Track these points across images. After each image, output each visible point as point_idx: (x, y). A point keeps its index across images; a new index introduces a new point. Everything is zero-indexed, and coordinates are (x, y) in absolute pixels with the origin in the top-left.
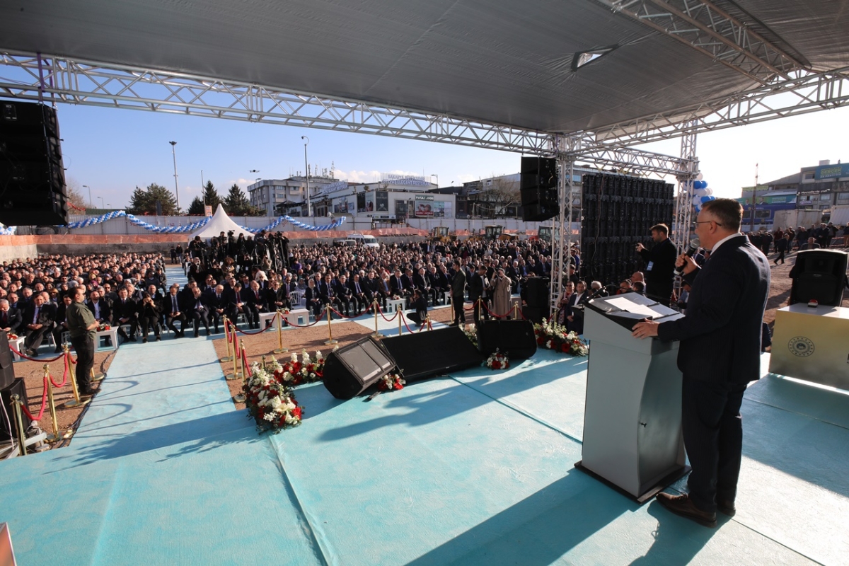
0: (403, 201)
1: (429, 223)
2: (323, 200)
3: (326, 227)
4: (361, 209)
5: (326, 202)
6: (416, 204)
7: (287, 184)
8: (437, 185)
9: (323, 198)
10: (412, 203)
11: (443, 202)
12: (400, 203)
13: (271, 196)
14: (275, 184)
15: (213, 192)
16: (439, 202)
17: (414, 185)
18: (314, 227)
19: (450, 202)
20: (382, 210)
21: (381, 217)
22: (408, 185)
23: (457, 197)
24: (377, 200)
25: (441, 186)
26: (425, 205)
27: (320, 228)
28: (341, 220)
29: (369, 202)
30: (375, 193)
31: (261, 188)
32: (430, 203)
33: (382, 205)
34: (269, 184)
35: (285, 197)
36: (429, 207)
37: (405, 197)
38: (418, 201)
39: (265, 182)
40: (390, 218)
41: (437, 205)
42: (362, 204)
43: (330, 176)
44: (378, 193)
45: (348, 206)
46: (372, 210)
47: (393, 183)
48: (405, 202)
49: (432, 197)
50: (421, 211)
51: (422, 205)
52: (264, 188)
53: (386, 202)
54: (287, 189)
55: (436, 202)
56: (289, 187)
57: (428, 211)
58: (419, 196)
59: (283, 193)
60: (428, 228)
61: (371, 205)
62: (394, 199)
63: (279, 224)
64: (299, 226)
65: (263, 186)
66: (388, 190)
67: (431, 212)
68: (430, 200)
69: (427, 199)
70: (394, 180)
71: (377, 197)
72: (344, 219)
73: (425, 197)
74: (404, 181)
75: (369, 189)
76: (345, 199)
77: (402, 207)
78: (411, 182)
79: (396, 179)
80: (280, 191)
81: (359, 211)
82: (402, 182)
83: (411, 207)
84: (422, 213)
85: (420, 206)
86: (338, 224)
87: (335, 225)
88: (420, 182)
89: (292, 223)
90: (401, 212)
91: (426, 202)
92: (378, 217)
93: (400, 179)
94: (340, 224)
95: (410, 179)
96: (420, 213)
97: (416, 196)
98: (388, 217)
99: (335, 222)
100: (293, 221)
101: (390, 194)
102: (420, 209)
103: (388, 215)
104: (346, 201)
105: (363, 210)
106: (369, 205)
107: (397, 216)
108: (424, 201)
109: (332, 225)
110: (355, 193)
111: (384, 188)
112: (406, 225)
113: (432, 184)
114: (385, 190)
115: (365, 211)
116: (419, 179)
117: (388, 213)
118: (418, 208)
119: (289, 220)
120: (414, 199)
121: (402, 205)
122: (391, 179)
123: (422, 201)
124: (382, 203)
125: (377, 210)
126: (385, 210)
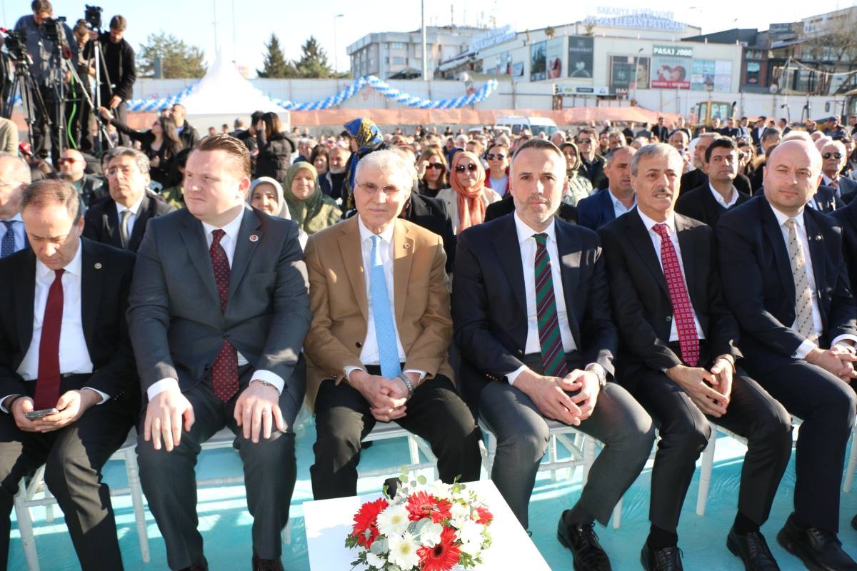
0: (624, 59)
1: (682, 103)
2: (468, 61)
3: (453, 103)
4: (538, 75)
6: (655, 66)
7: (411, 39)
8: (700, 29)
9: (467, 58)
10: (644, 61)
11: (713, 62)
12: (619, 63)
13: (383, 61)
14: (389, 39)
15: (279, 52)
16: (704, 61)
17: (650, 29)
18: (427, 102)
19: (728, 61)
20: (580, 75)
21: (578, 90)
22: (636, 28)
23: (745, 51)
24: (571, 54)
25: (703, 33)
26: (673, 66)
27: (441, 105)
28: (486, 88)
29: (554, 60)
30: (566, 42)
31: (367, 47)
32: (685, 64)
33: (580, 66)
34: (379, 40)
35: (407, 63)
36: (682, 71)
37: (629, 50)
38: (658, 58)
39: (373, 36)
40: (597, 92)
41: (699, 67)
42: (539, 66)
44: (573, 41)
45: (512, 69)
46: (558, 75)
47: (608, 23)
48: (631, 61)
49: (691, 49)
50: (662, 79)
51: (666, 68)
52: (372, 48)
53: (588, 60)
54: (411, 47)
55: (697, 60)
56: (415, 45)
57: (679, 81)
58: (658, 47)
59: (402, 53)
60: (678, 112)
61: (557, 65)
62: (608, 54)
63: (354, 93)
64: (396, 99)
65: (370, 45)
66: (594, 35)
67: (684, 83)
68: (684, 56)
69: (677, 54)
70: (609, 16)
71: (571, 49)
72: (493, 85)
73: (673, 51)
74: (631, 19)
75: (556, 37)
76: (508, 56)
77: (622, 70)
78: (645, 20)
79: (613, 16)
80: (399, 51)
81: (533, 78)
82: (625, 22)
83: (643, 70)
84: (666, 84)
85: (661, 69)
86: (481, 96)
87: (474, 99)
88: (663, 22)
89: (382, 92)
90: (621, 80)
91: (676, 61)
92: (570, 90)
93: (621, 15)
94: (484, 96)
95: (642, 15)
96: (662, 84)
97: (655, 46)
98: (592, 91)
99: (473, 92)
100: (384, 89)
101: (598, 44)
102: (662, 75)
103: (593, 85)
104: (509, 59)
105: (541, 76)
106: (553, 67)
107: (612, 87)
108: (669, 58)
109: (466, 98)
110: (527, 43)
111: (586, 32)
112: (629, 103)
113: (689, 26)
114: (588, 35)
115: (545, 79)
116: (662, 16)
117: (593, 81)
118: (658, 73)
119: (375, 85)
120: (647, 53)
121: (622, 65)
122: (603, 16)
123: (666, 58)
124: (580, 60)
125: (569, 75)
126: (585, 76)
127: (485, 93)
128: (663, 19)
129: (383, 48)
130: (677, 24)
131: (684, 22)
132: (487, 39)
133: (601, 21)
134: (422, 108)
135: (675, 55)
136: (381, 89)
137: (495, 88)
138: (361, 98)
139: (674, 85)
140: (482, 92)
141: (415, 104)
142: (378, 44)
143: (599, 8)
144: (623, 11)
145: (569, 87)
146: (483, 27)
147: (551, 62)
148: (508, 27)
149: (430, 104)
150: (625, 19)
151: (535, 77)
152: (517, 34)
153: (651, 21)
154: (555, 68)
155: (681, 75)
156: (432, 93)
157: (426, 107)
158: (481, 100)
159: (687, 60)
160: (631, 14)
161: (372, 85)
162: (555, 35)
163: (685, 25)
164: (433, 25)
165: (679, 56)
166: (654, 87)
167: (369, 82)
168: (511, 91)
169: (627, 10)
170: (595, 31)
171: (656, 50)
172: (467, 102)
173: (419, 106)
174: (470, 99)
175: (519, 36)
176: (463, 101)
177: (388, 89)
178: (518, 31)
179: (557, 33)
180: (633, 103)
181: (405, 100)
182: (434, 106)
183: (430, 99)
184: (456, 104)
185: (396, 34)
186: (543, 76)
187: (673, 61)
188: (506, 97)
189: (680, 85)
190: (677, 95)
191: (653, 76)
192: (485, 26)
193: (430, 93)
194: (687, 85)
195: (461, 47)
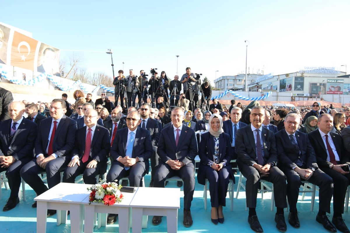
0: (316, 84)
1: (342, 99)
2: (256, 85)
3: (257, 99)
4: (282, 90)
5: (258, 87)
6: (328, 86)
7: (235, 78)
8: (346, 73)
9: (256, 84)
10: (324, 85)
12: (313, 85)
13: (226, 85)
14: (228, 78)
16: (348, 84)
17: (325, 73)
18: (248, 98)
20: (299, 90)
21: (298, 95)
24: (295, 83)
25: (347, 74)
26: (335, 86)
28: (268, 94)
29: (289, 85)
30: (294, 79)
31: (221, 80)
32: (341, 85)
33: (299, 87)
34: (225, 78)
35: (234, 86)
36: (339, 88)
37: (318, 81)
38: (329, 84)
39: (223, 77)
40: (305, 96)
41: (346, 86)
42: (283, 86)
43: (262, 74)
44: (296, 78)
45: (273, 88)
46: (291, 90)
47: (309, 72)
48: (318, 85)
49: (343, 80)
51: (332, 87)
52: (222, 81)
53: (302, 85)
55: (345, 84)
56: (236, 80)
57: (337, 91)
58: (329, 80)
59: (232, 83)
60: (340, 102)
61: (290, 86)
62: (309, 82)
63: (225, 95)
64: (238, 97)
65: (222, 80)
66: (304, 76)
67: (340, 92)
68: (340, 82)
69: (337, 82)
70: (309, 70)
71: (296, 81)
72: (270, 93)
73: (336, 81)
74: (317, 70)
75: (290, 77)
76: (271, 84)
77: (315, 88)
78: (323, 71)
79: (311, 70)
80: (231, 82)
81: (280, 91)
82: (315, 71)
83: (323, 88)
84: (332, 92)
85: (331, 87)
86: (266, 97)
87: (264, 98)
88: (330, 71)
89: (234, 95)
90: (314, 91)
91: (337, 84)
92: (295, 95)
93: (314, 69)
94: (267, 97)
95: (322, 69)
96: (331, 92)
97: (328, 80)
98: (303, 95)
99: (263, 95)
100: (234, 94)
101: (305, 79)
102: (331, 89)
103: (303, 93)
104: (272, 85)
105: (284, 90)
106: (288, 87)
107: (311, 94)
108: (335, 84)
109: (261, 97)
110: (278, 79)
111: (301, 75)
112: (320, 99)
113: (341, 72)
114: (302, 76)
115: (285, 91)
116: (330, 69)
117: (303, 92)
118: (329, 89)
119: (231, 93)
120: (325, 82)
121: (315, 86)
122: (307, 70)
123: (333, 84)
124: (299, 85)
125: (295, 90)
126: (301, 90)
127: (267, 95)
128: (330, 70)
129: (226, 81)
130: (336, 71)
131: (339, 70)
132: (263, 78)
133: (306, 71)
134: (246, 100)
135: (336, 82)
136: (233, 94)
137: (271, 94)
138: (227, 96)
139: (336, 93)
140: (266, 95)
141: (244, 99)
142: (225, 79)
143: (305, 67)
144: (314, 68)
145: (295, 94)
146: (259, 74)
147: (288, 85)
148: (270, 74)
149: (249, 99)
150: (315, 70)
151: (281, 90)
152: (273, 76)
153: (325, 71)
154: (289, 87)
155: (339, 89)
156: (250, 95)
157: (248, 100)
158: (266, 98)
159: (342, 84)
160: (317, 69)
161: (230, 93)
162: (289, 76)
163: (339, 71)
164: (242, 74)
165: (338, 83)
166: (327, 93)
167: (230, 92)
168: (276, 95)
169: (316, 68)
170: (305, 75)
171: (328, 81)
172: (261, 99)
173: (245, 99)
174: (262, 98)
175: (274, 77)
176: (260, 98)
177: (235, 94)
178: (274, 75)
179: (290, 76)
180: (322, 99)
181: (241, 98)
182: (250, 100)
183: (249, 97)
184: (258, 99)
185: (230, 77)
186: (285, 90)
187: (336, 84)
188: (275, 97)
189: (339, 93)
190: (340, 96)
191: (327, 90)
192: (260, 74)
193: (249, 96)
194: (341, 93)
195: (252, 80)
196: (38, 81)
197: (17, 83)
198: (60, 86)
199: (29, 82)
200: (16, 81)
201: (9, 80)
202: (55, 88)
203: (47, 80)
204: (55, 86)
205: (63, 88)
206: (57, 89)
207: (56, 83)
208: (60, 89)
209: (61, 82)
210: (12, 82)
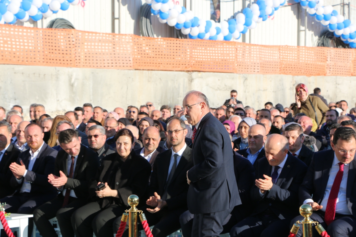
196: (260, 16)
197: (195, 31)
198: (339, 28)
199: (229, 24)
200: (193, 26)
201: (172, 23)
202: (320, 36)
203: (290, 8)
204: (321, 30)
205: (351, 37)
206: (330, 41)
207: (326, 18)
208: (342, 39)
209: (346, 7)
210: (180, 31)
